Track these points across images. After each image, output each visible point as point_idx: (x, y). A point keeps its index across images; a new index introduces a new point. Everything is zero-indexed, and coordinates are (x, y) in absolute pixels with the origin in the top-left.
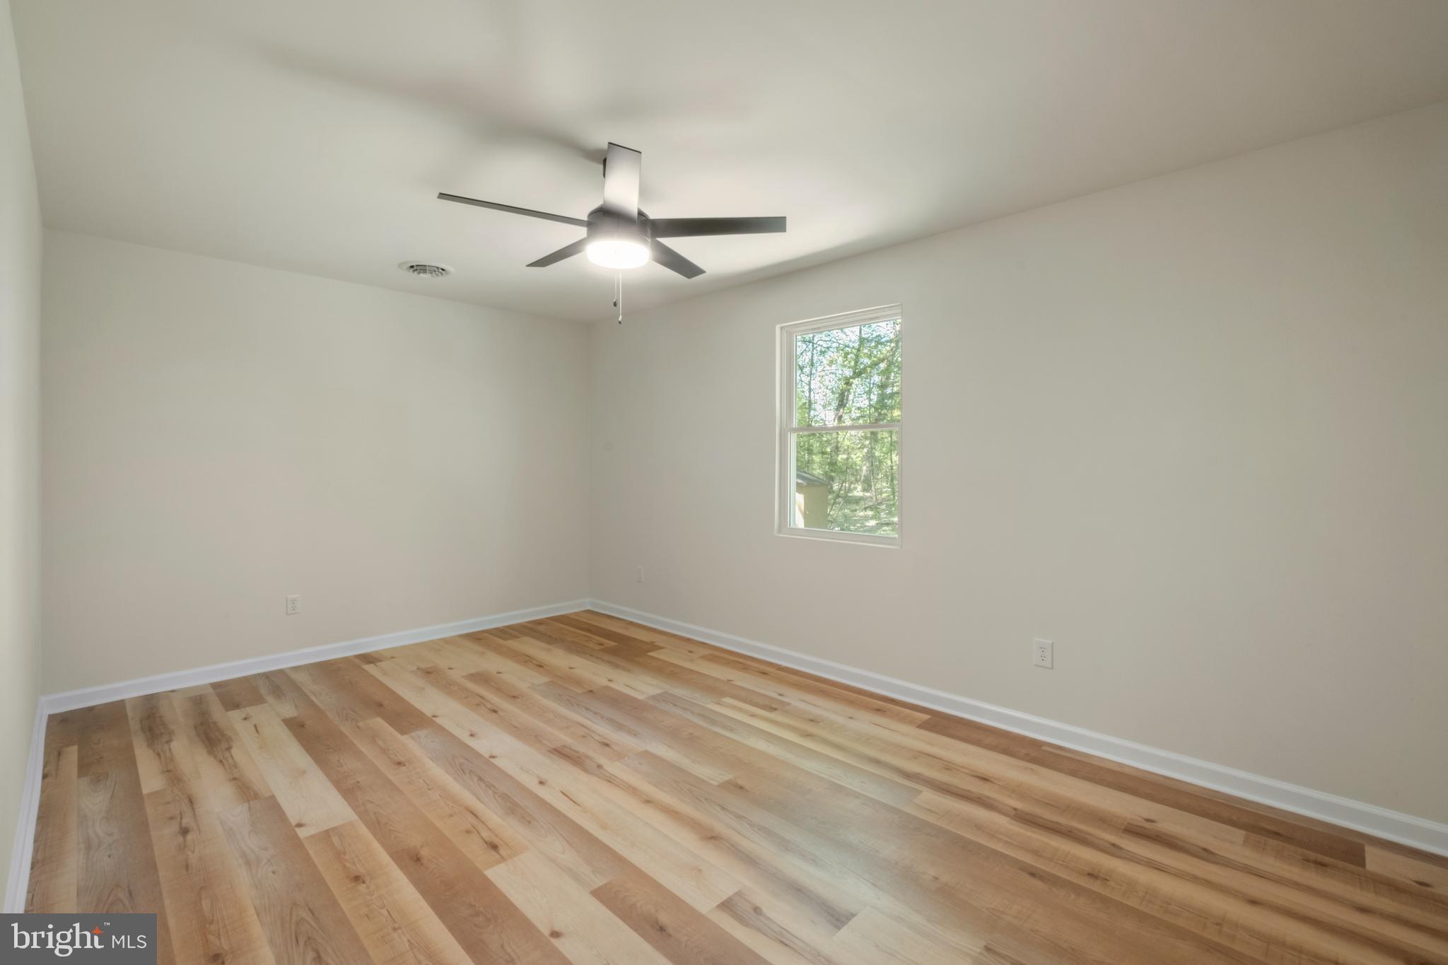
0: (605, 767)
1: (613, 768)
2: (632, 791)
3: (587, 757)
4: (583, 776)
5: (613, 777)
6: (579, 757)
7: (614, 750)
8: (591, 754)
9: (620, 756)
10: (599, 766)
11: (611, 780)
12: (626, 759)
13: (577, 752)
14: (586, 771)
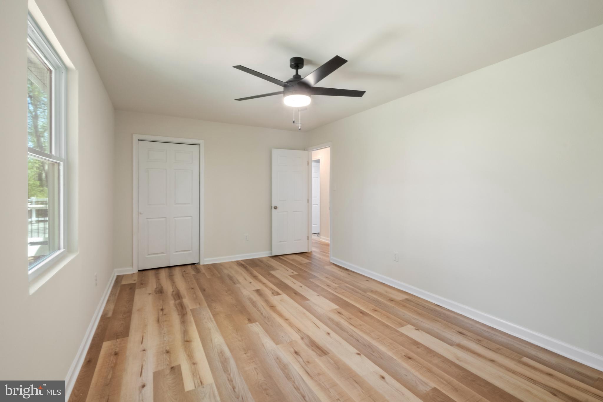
0: (299, 338)
1: (296, 337)
2: (291, 325)
3: (308, 346)
4: (310, 334)
5: (297, 332)
6: (312, 346)
7: (293, 348)
8: (305, 347)
9: (291, 343)
10: (302, 339)
11: (299, 331)
12: (288, 341)
13: (313, 350)
14: (309, 337)
